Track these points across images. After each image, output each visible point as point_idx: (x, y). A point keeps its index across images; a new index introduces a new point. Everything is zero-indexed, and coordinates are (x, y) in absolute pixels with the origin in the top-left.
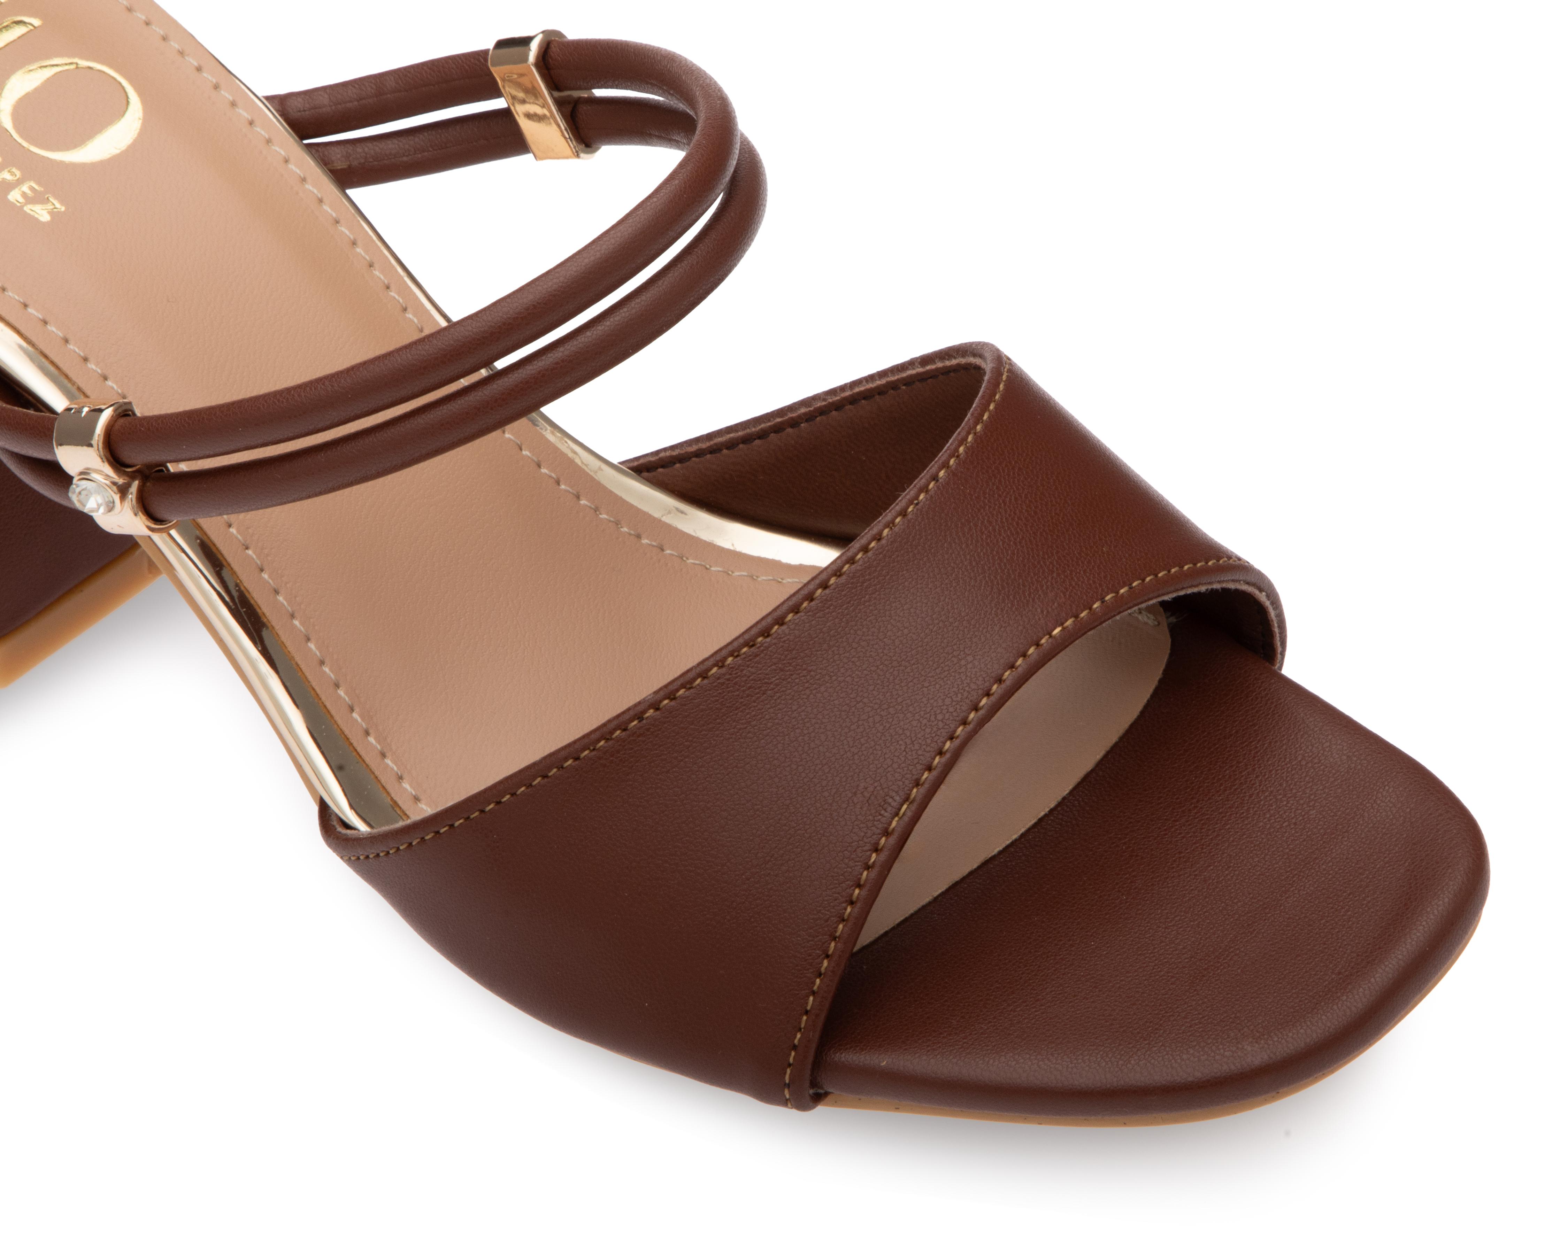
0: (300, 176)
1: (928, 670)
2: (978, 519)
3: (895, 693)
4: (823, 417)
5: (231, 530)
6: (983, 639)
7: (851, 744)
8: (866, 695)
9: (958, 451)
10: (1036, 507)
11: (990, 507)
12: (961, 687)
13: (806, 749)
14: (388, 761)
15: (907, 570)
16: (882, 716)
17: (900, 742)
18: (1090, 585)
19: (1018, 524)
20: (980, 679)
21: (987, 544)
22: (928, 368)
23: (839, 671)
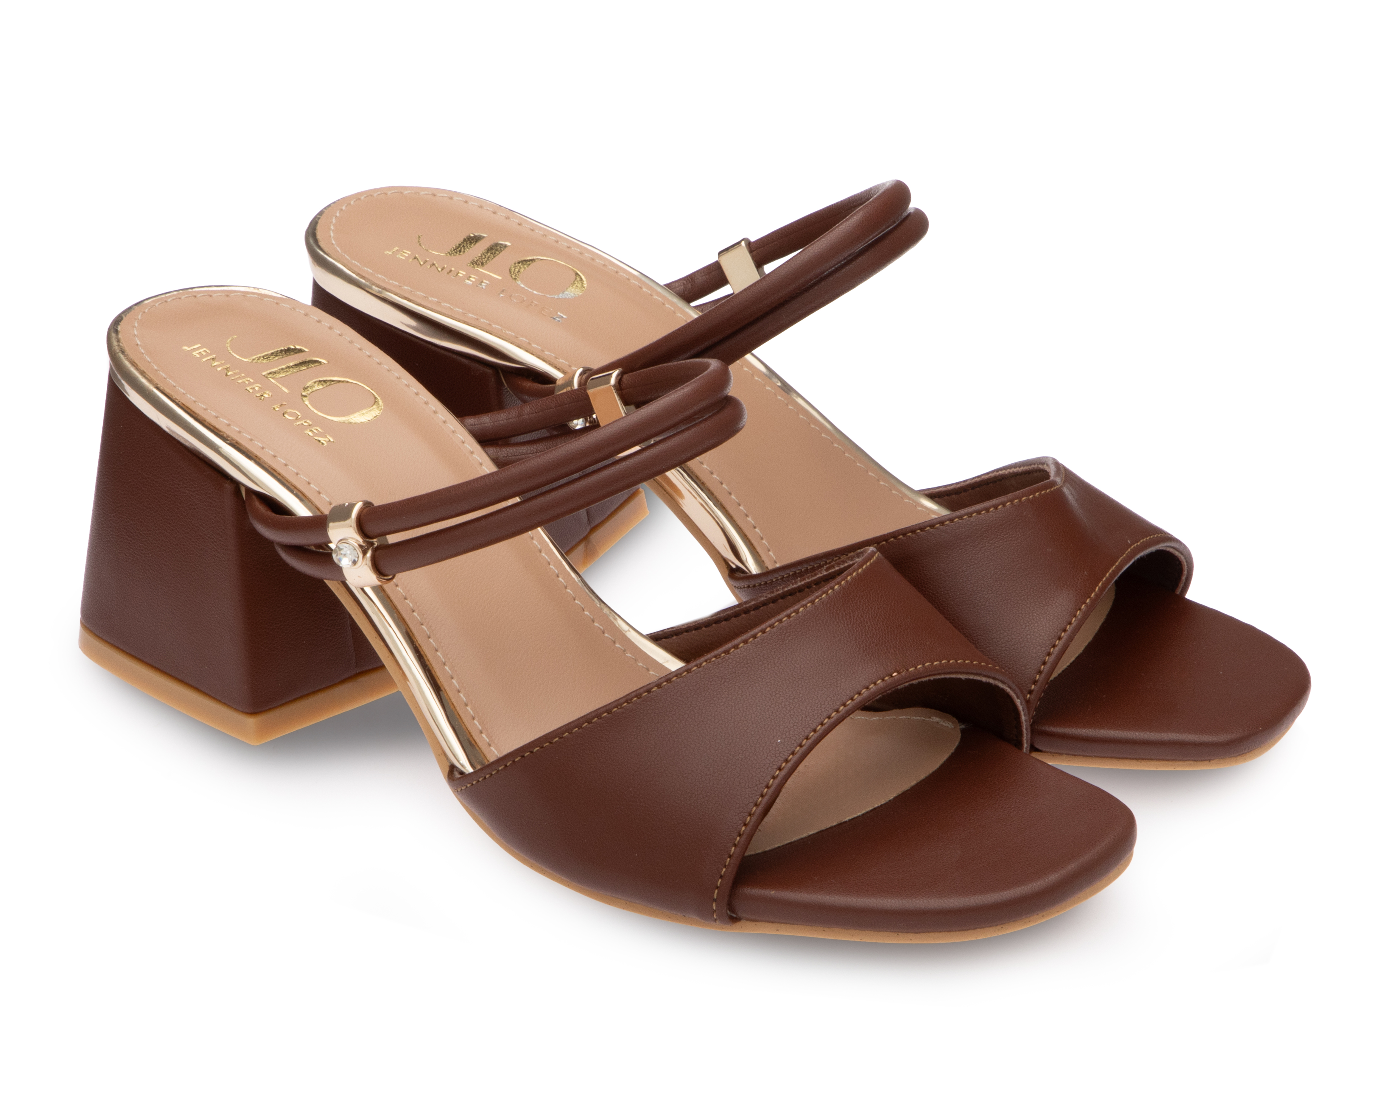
0: (471, 451)
1: (819, 683)
2: (855, 613)
3: (798, 691)
4: (765, 607)
5: (414, 613)
6: (852, 672)
7: (770, 714)
8: (781, 691)
9: (847, 578)
10: (890, 615)
11: (862, 609)
12: (837, 693)
13: (744, 715)
14: (492, 748)
15: (811, 631)
16: (790, 702)
17: (800, 716)
18: (917, 657)
19: (878, 620)
20: (849, 691)
21: (859, 626)
22: (830, 571)
23: (768, 677)
